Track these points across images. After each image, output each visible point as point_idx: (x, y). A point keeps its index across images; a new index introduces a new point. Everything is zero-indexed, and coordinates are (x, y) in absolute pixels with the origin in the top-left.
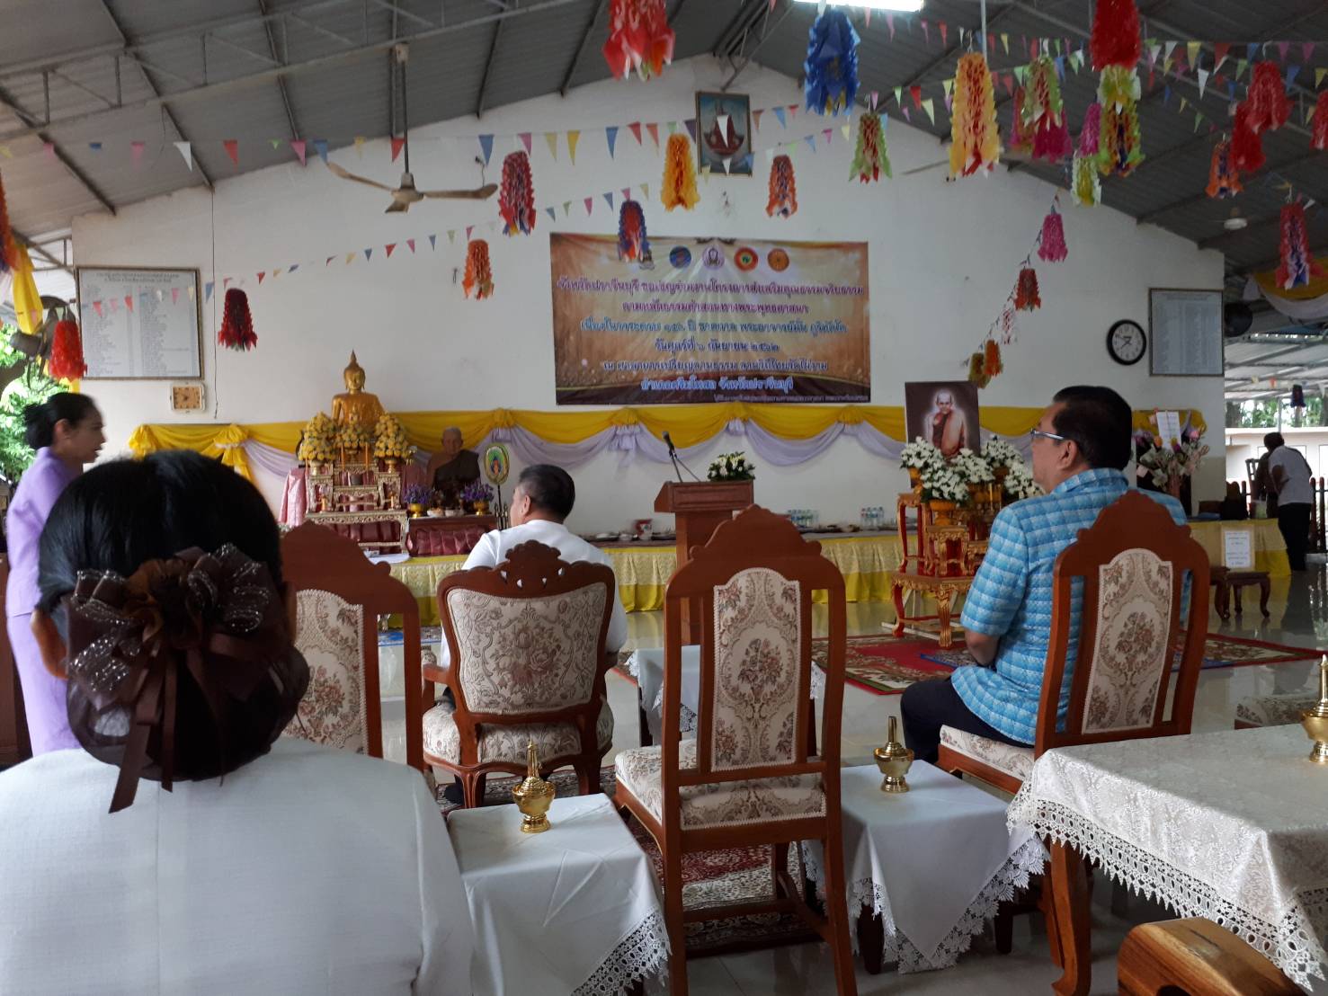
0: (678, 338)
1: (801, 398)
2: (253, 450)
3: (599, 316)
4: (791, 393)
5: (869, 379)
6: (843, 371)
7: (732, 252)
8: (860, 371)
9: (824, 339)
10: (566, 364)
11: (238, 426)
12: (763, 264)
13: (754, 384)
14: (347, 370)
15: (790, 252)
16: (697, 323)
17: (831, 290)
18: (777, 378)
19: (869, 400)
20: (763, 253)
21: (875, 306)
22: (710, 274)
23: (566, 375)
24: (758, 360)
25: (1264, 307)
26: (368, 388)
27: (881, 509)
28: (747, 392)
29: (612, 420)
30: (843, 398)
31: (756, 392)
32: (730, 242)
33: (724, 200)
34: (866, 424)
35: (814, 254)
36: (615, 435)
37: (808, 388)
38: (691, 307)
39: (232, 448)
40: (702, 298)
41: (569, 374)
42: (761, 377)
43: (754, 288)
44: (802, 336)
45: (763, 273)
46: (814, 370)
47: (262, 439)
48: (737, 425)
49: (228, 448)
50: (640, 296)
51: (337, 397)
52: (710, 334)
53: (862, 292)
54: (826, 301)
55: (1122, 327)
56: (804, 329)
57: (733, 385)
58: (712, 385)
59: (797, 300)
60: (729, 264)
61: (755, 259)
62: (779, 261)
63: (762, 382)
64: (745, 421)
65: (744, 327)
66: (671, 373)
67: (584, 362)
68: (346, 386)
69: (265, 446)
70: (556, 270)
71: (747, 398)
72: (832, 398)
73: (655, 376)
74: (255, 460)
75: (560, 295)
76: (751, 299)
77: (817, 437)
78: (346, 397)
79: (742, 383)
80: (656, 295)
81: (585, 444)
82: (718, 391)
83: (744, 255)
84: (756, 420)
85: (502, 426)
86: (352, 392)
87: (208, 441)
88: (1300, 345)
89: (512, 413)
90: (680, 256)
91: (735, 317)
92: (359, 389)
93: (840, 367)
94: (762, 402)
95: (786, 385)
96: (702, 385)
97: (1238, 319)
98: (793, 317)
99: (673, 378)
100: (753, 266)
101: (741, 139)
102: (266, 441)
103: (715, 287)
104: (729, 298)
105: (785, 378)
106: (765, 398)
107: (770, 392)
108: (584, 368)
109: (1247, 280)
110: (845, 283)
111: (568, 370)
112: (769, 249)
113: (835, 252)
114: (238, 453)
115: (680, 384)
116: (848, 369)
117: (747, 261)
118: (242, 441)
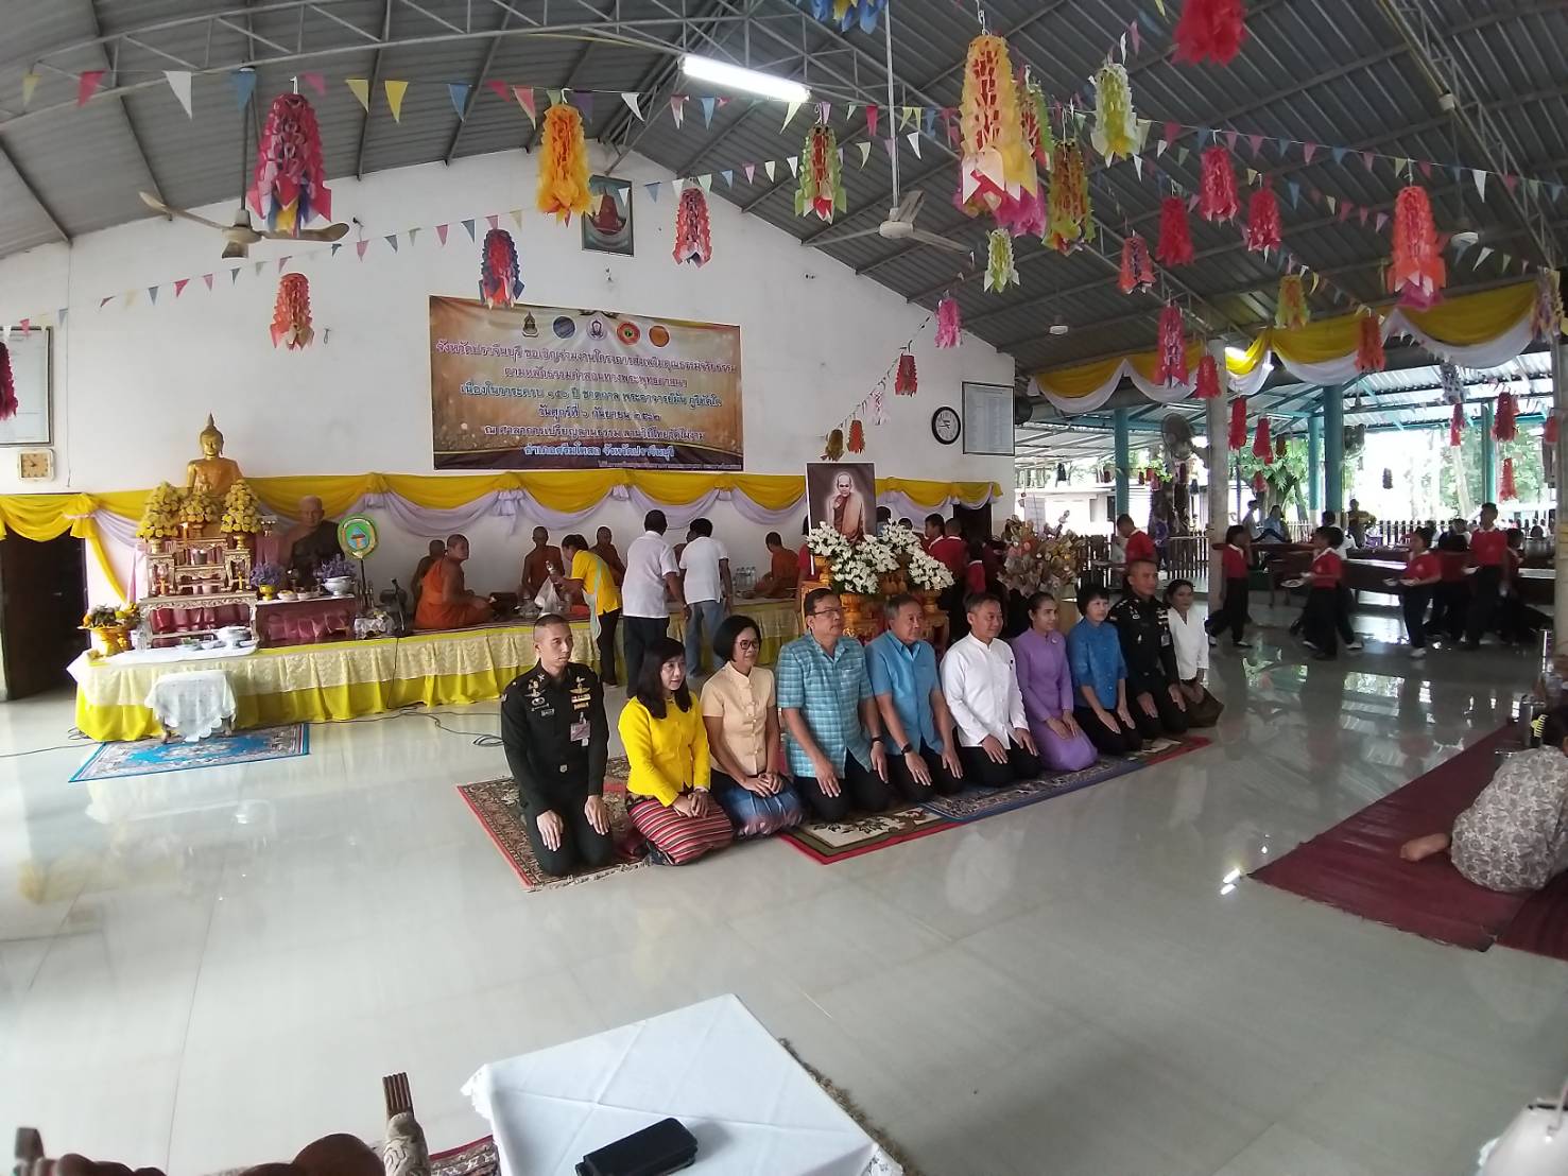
0: (562, 405)
1: (681, 466)
2: (104, 521)
3: (481, 380)
4: (672, 461)
5: (741, 448)
6: (718, 441)
7: (615, 325)
8: (733, 442)
9: (701, 410)
10: (444, 428)
11: (88, 495)
12: (644, 339)
13: (637, 452)
14: (203, 433)
15: (669, 329)
16: (581, 391)
17: (709, 367)
18: (658, 446)
19: (742, 470)
20: (645, 328)
21: (747, 382)
22: (594, 345)
23: (444, 439)
24: (642, 429)
25: (1041, 401)
26: (226, 454)
27: (753, 568)
28: (630, 459)
29: (492, 484)
30: (720, 467)
31: (639, 459)
32: (613, 316)
33: (607, 275)
34: (739, 492)
35: (693, 333)
36: (497, 500)
37: (688, 457)
38: (577, 375)
39: (82, 519)
40: (585, 368)
41: (448, 438)
42: (644, 445)
43: (637, 361)
44: (682, 407)
45: (645, 346)
46: (694, 439)
47: (114, 509)
48: (620, 490)
49: (77, 518)
50: (522, 363)
51: (193, 462)
52: (594, 404)
53: (735, 371)
54: (703, 376)
55: (943, 412)
56: (684, 401)
57: (616, 451)
58: (596, 451)
59: (676, 375)
60: (612, 338)
61: (637, 333)
62: (659, 337)
63: (645, 450)
64: (628, 487)
65: (625, 396)
66: (555, 439)
67: (464, 426)
68: (202, 451)
69: (116, 516)
70: (436, 333)
71: (630, 465)
72: (709, 466)
73: (539, 442)
74: (105, 530)
75: (438, 360)
76: (634, 371)
77: (695, 503)
78: (201, 463)
79: (625, 450)
80: (539, 363)
81: (464, 508)
82: (603, 457)
83: (626, 329)
84: (640, 486)
85: (375, 492)
86: (209, 458)
87: (58, 511)
88: (1051, 432)
89: (385, 477)
90: (564, 326)
91: (620, 389)
92: (216, 455)
93: (717, 437)
94: (645, 469)
95: (667, 454)
96: (587, 451)
97: (1024, 409)
98: (674, 390)
99: (557, 444)
100: (634, 341)
101: (624, 221)
102: (118, 510)
103: (598, 357)
104: (613, 370)
105: (666, 446)
106: (646, 465)
107: (652, 459)
108: (465, 432)
109: (1029, 380)
110: (720, 362)
111: (446, 434)
112: (651, 325)
113: (710, 332)
114: (88, 523)
115: (563, 450)
116: (724, 440)
117: (630, 335)
118: (93, 511)
